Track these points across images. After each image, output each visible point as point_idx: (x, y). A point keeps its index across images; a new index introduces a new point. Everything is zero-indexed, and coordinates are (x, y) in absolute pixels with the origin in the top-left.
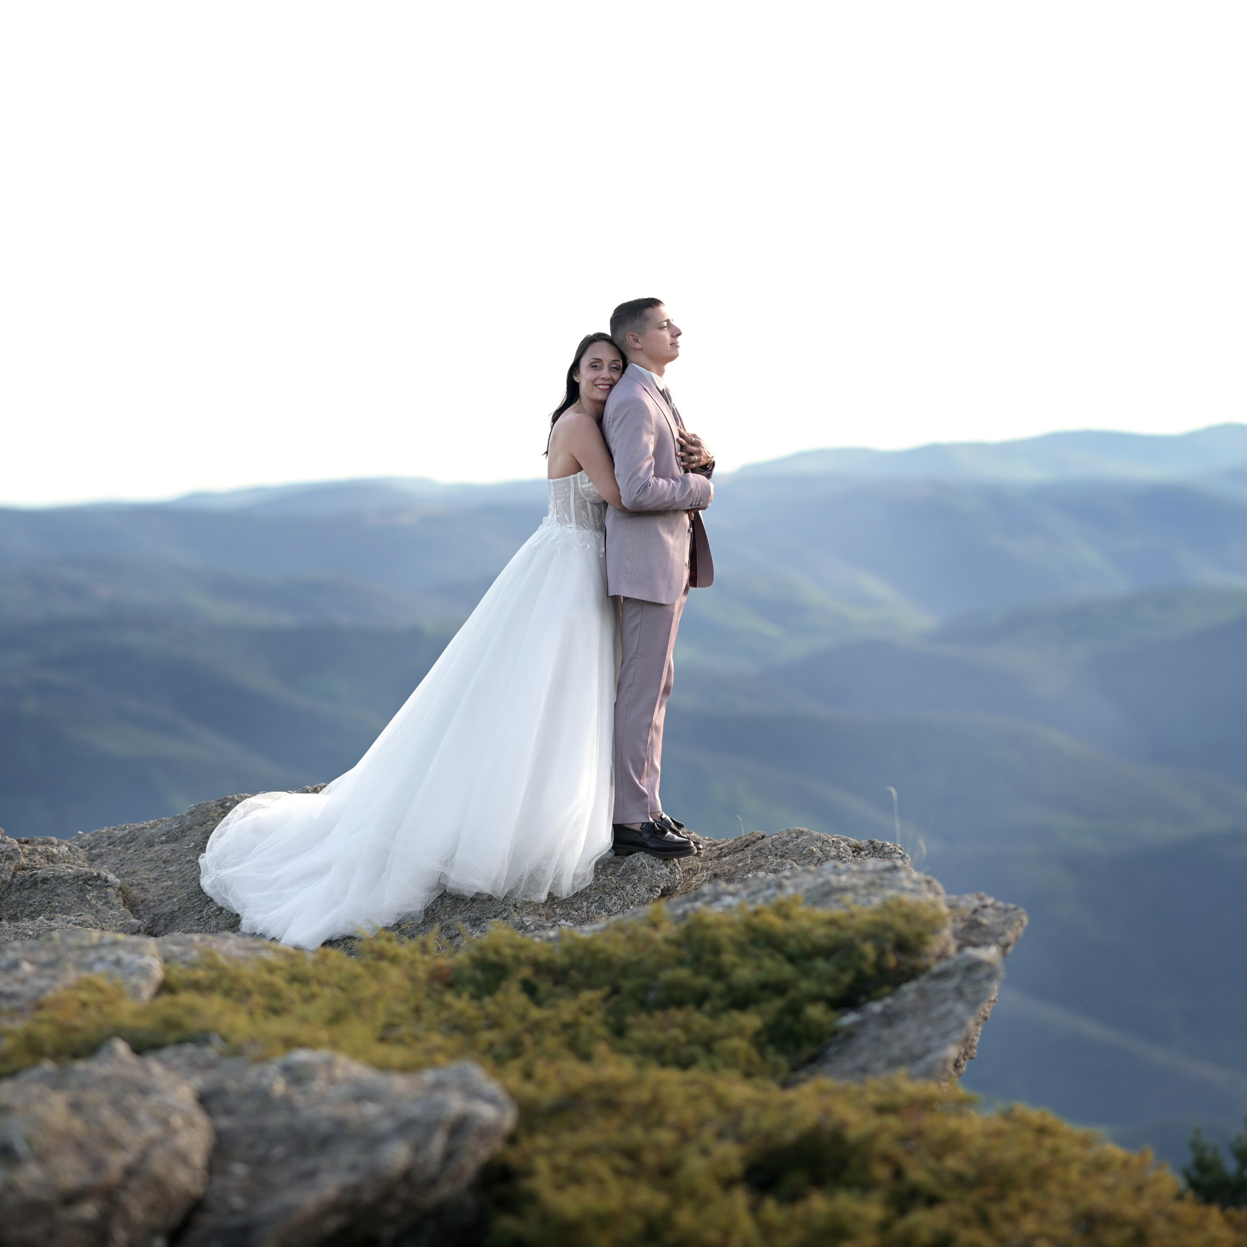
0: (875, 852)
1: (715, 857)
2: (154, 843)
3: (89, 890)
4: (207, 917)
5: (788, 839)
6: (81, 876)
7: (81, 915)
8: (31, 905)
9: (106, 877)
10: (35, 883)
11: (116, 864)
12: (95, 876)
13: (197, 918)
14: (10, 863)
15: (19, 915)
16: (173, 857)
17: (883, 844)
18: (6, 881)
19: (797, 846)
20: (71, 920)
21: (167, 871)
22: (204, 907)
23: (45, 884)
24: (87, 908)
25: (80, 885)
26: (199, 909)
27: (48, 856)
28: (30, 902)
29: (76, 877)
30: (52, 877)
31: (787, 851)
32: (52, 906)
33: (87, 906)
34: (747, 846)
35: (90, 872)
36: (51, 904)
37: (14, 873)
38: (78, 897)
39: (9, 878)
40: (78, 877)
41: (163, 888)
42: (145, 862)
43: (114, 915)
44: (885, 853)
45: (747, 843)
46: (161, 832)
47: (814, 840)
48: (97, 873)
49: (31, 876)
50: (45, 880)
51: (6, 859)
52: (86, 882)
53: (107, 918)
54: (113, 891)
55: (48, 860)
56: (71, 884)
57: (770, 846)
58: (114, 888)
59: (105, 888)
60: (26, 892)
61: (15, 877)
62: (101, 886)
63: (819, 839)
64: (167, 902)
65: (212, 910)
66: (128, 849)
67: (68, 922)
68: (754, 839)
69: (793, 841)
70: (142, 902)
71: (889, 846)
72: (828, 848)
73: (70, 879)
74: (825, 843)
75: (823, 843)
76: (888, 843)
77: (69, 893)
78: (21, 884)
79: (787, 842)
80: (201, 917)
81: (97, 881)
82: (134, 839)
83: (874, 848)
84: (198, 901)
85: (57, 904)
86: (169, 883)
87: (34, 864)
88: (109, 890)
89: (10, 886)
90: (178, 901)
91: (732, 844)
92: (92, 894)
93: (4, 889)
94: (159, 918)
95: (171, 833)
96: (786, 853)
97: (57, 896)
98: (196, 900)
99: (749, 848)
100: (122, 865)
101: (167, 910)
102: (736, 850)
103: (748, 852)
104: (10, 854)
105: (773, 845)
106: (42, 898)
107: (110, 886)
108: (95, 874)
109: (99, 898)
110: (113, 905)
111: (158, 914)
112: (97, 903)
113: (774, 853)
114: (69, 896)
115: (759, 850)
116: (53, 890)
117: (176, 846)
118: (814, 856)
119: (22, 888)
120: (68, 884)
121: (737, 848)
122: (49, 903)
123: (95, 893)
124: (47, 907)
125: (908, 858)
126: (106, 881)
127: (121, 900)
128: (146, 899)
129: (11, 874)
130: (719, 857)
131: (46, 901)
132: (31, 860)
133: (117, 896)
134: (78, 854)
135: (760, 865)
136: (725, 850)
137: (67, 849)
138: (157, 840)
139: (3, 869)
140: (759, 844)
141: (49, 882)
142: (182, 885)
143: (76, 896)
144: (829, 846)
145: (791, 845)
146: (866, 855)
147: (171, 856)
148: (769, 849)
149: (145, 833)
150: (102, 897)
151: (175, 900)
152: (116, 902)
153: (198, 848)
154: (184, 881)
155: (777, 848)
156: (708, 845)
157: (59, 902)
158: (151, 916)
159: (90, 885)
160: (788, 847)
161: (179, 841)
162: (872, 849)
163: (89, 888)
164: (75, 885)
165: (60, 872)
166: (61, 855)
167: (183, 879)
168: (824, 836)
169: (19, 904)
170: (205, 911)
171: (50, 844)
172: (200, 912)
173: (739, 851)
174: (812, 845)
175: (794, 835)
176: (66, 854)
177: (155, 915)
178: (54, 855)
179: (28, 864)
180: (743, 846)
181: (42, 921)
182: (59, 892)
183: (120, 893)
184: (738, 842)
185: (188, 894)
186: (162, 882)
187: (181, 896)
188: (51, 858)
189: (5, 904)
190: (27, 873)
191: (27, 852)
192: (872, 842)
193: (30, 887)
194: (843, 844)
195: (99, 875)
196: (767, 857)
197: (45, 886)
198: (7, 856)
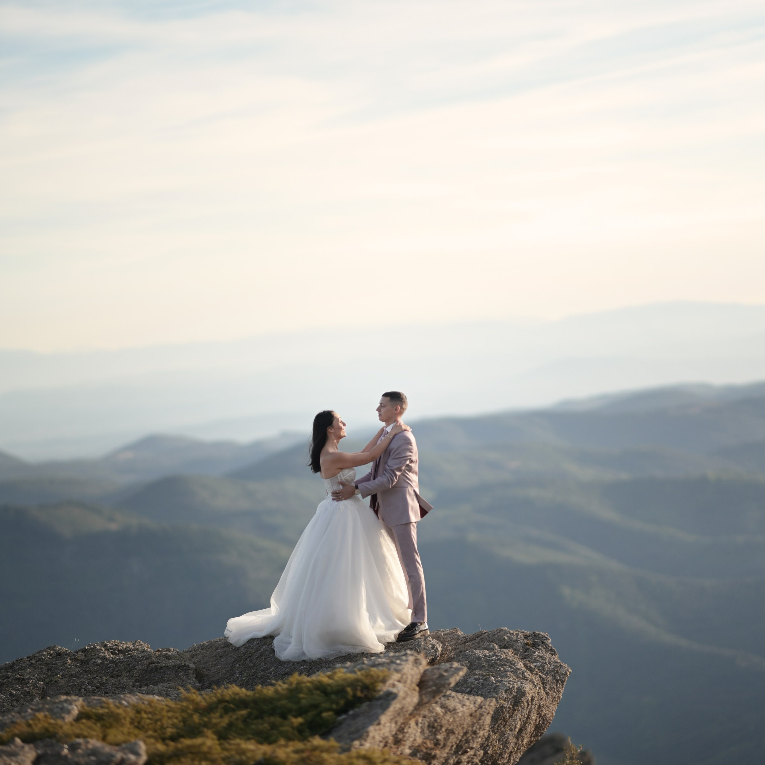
0: (535, 637)
1: (463, 643)
2: (218, 648)
3: (181, 672)
4: (232, 681)
5: (495, 633)
6: (177, 665)
7: (170, 683)
8: (154, 679)
9: (188, 665)
10: (157, 669)
11: (201, 658)
12: (183, 665)
13: (227, 682)
14: (147, 661)
15: (149, 684)
16: (225, 654)
17: (539, 633)
18: (145, 669)
19: (498, 636)
20: (165, 686)
21: (221, 661)
22: (232, 676)
23: (161, 670)
24: (179, 680)
25: (177, 669)
26: (230, 678)
27: (167, 657)
28: (154, 678)
29: (174, 666)
30: (164, 667)
31: (494, 639)
32: (163, 680)
33: (179, 679)
34: (478, 637)
35: (181, 663)
36: (163, 678)
37: (149, 665)
38: (175, 675)
39: (146, 667)
40: (175, 666)
41: (217, 669)
42: (212, 657)
43: (190, 682)
44: (539, 638)
45: (477, 636)
46: (222, 643)
47: (506, 633)
48: (184, 664)
49: (155, 666)
50: (161, 668)
51: (145, 659)
52: (179, 668)
53: (187, 684)
54: (191, 672)
55: (166, 659)
56: (173, 669)
57: (487, 637)
58: (192, 670)
59: (188, 670)
60: (153, 674)
61: (149, 667)
62: (186, 669)
63: (509, 632)
64: (217, 675)
65: (235, 678)
66: (208, 651)
67: (163, 687)
68: (481, 634)
69: (497, 634)
70: (206, 676)
71: (541, 634)
72: (512, 637)
73: (172, 667)
74: (512, 634)
75: (511, 634)
76: (541, 633)
77: (172, 673)
78: (151, 670)
79: (495, 635)
80: (230, 681)
81: (184, 667)
82: (212, 647)
83: (535, 635)
84: (229, 674)
85: (165, 678)
86: (220, 666)
87: (159, 661)
88: (190, 671)
89: (146, 671)
90: (221, 674)
91: (471, 637)
92: (181, 673)
93: (143, 673)
94: (212, 683)
95: (226, 643)
96: (494, 640)
97: (166, 675)
98: (228, 674)
99: (478, 638)
100: (203, 659)
101: (216, 678)
102: (473, 639)
103: (477, 640)
104: (147, 657)
105: (488, 637)
106: (159, 676)
107: (190, 669)
108: (183, 664)
109: (184, 675)
110: (190, 678)
111: (212, 681)
112: (184, 677)
113: (488, 640)
114: (171, 675)
115: (481, 639)
116: (164, 672)
117: (227, 649)
118: (505, 640)
119: (151, 672)
120: (171, 669)
121: (473, 638)
122: (162, 678)
123: (183, 673)
124: (161, 680)
125: (549, 639)
126: (188, 667)
127: (195, 675)
128: (208, 674)
129: (147, 666)
130: (465, 643)
131: (161, 677)
132: (158, 659)
133: (193, 673)
134: (181, 655)
135: (480, 646)
136: (468, 640)
137: (176, 653)
138: (220, 647)
139: (144, 664)
140: (482, 637)
141: (163, 669)
142: (225, 667)
143: (174, 674)
144: (513, 636)
145: (496, 636)
146: (530, 639)
147: (224, 654)
148: (486, 638)
149: (216, 644)
150: (186, 674)
151: (220, 674)
152: (192, 676)
153: (236, 650)
154: (226, 665)
155: (490, 638)
156: (462, 638)
157: (166, 678)
158: (209, 682)
159: (181, 669)
160: (495, 637)
161: (229, 647)
162: (533, 636)
163: (181, 670)
164: (174, 670)
165: (168, 664)
166: (173, 656)
167: (226, 664)
168: (512, 632)
169: (149, 679)
170: (232, 678)
171: (169, 651)
172: (230, 679)
173: (474, 640)
174: (505, 636)
175: (498, 631)
176: (175, 655)
177: (211, 681)
178: (170, 656)
179: (156, 661)
180: (476, 637)
181: (151, 687)
182: (167, 673)
183: (195, 672)
184: (474, 636)
185: (226, 671)
186: (217, 666)
187: (223, 672)
188: (168, 658)
189: (144, 679)
190: (154, 665)
191: (158, 655)
192: (534, 633)
193: (155, 672)
194: (520, 634)
195: (185, 664)
196: (484, 642)
197: (161, 671)
198: (145, 658)
